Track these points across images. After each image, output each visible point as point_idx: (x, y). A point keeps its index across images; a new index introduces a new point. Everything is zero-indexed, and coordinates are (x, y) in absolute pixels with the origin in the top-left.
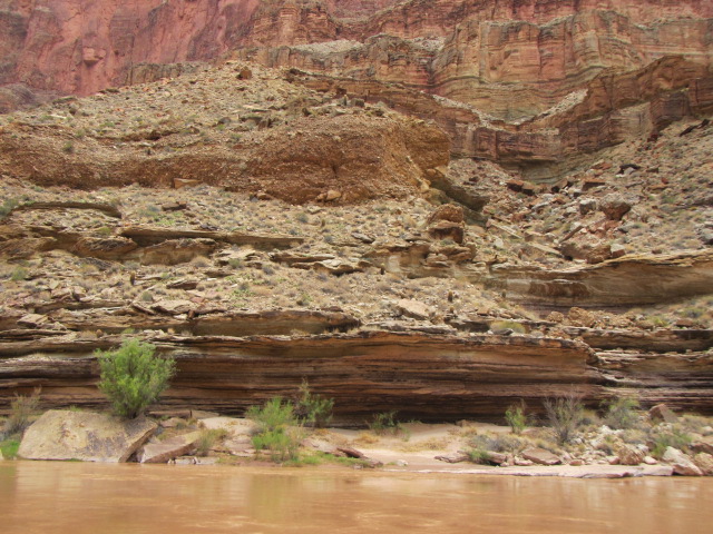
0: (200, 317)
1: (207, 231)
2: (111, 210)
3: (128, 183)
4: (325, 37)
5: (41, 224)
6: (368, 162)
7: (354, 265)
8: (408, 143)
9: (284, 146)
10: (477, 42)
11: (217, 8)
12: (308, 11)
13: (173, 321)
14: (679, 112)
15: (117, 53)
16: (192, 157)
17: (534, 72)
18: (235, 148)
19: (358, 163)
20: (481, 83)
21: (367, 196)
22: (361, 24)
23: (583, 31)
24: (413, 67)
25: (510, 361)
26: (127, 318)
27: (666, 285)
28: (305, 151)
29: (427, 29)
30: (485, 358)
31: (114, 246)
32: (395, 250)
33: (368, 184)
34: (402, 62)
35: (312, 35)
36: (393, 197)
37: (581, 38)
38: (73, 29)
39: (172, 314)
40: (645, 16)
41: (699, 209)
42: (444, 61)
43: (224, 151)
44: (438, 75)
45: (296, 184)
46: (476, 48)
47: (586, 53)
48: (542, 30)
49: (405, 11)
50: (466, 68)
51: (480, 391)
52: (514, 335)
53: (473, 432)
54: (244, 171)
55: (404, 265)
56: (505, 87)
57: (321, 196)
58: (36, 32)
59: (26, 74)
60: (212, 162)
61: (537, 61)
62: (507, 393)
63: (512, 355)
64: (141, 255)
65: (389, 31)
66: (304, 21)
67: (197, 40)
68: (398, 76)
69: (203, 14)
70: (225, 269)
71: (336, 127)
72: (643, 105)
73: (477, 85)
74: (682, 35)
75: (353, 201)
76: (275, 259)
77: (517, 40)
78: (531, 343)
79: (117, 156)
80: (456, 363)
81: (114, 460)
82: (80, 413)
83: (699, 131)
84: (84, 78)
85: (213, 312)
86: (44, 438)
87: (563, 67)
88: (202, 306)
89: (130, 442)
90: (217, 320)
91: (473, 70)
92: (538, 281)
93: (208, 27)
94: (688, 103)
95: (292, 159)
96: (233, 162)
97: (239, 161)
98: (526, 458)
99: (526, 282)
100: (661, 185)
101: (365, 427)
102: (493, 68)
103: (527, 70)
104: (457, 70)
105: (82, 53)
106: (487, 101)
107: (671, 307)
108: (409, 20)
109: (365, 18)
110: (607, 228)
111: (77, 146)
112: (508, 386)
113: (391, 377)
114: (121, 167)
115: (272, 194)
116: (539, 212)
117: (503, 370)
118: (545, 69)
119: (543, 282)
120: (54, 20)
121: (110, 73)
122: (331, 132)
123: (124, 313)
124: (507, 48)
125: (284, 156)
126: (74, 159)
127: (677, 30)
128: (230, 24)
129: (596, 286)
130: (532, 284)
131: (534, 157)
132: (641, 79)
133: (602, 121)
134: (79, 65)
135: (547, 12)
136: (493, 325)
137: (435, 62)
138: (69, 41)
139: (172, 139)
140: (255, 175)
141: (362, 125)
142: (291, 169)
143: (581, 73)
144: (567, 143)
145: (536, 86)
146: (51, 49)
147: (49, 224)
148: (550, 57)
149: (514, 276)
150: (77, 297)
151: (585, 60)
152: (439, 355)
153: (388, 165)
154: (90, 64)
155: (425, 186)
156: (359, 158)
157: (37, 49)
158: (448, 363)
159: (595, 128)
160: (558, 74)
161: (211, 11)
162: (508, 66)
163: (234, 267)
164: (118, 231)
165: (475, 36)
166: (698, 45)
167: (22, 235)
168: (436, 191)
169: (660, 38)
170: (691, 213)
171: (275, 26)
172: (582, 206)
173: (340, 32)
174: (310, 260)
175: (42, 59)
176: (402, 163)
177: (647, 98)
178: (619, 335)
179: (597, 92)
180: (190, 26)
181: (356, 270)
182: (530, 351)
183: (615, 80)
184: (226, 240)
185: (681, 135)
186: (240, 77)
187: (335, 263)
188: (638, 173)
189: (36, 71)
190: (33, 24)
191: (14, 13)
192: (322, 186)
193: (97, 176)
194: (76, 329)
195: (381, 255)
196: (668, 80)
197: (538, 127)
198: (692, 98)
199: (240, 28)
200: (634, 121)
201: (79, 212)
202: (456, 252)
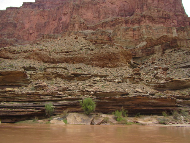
0: (97, 93)
1: (89, 74)
2: (65, 69)
3: (63, 62)
4: (85, 29)
5: (53, 71)
6: (117, 59)
7: (121, 81)
8: (123, 54)
9: (99, 55)
10: (120, 31)
11: (60, 22)
12: (81, 23)
13: (91, 93)
14: (168, 47)
15: (37, 32)
16: (78, 57)
17: (132, 38)
18: (87, 55)
19: (115, 59)
20: (121, 40)
21: (117, 66)
22: (93, 27)
23: (142, 29)
24: (106, 36)
25: (161, 102)
26: (80, 93)
27: (182, 85)
28: (104, 56)
29: (107, 28)
30: (156, 101)
31: (70, 77)
32: (128, 78)
33: (117, 63)
34: (104, 35)
35: (82, 29)
36: (122, 66)
37: (142, 31)
38: (27, 26)
39: (90, 92)
40: (154, 26)
41: (181, 69)
42: (113, 35)
43: (85, 56)
44: (112, 38)
45: (102, 63)
46: (120, 33)
47: (143, 34)
48: (134, 29)
49: (102, 24)
50: (118, 37)
51: (155, 108)
52: (162, 96)
53: (157, 117)
54: (90, 60)
55: (130, 81)
56: (126, 41)
57: (107, 66)
58: (19, 26)
59: (16, 36)
60: (83, 58)
61: (133, 36)
62: (160, 109)
63: (161, 101)
64: (76, 79)
65: (99, 28)
66: (80, 25)
67: (55, 29)
68: (103, 38)
69: (57, 23)
70: (96, 82)
71: (110, 51)
72: (159, 46)
73: (120, 40)
74: (163, 30)
75: (114, 67)
76: (104, 80)
77: (128, 31)
78: (165, 98)
79: (60, 57)
80: (151, 103)
81: (89, 124)
82: (77, 114)
83: (174, 52)
84: (29, 37)
85: (99, 91)
86: (72, 119)
87: (138, 37)
88: (97, 90)
89: (91, 120)
90: (101, 93)
91: (119, 37)
92: (156, 84)
93: (58, 26)
94: (170, 45)
95: (101, 58)
96: (87, 58)
97: (89, 58)
98: (170, 123)
99: (153, 85)
100: (169, 63)
101: (134, 116)
102: (123, 37)
103: (130, 37)
104: (116, 37)
105: (29, 31)
106: (122, 44)
107: (185, 90)
108: (103, 26)
109: (93, 25)
110: (164, 73)
111: (52, 54)
112: (160, 107)
113: (138, 105)
114: (61, 59)
115: (97, 65)
116: (142, 69)
117: (160, 104)
118: (134, 37)
119: (157, 85)
120: (23, 24)
121: (35, 36)
122: (109, 52)
123: (80, 92)
124: (126, 33)
125: (99, 57)
126: (51, 57)
127: (162, 29)
128: (63, 26)
129: (168, 86)
130: (155, 85)
131: (136, 56)
132: (158, 40)
133: (151, 49)
134: (28, 34)
135: (133, 25)
136: (156, 94)
137: (111, 35)
138: (26, 29)
139: (72, 53)
140: (92, 61)
141: (115, 51)
142: (101, 60)
143: (142, 38)
144: (143, 53)
145: (133, 41)
146: (22, 30)
147: (55, 72)
148: (135, 35)
149: (151, 83)
150: (68, 88)
151: (143, 36)
152: (148, 101)
153: (121, 59)
154: (31, 34)
155: (127, 64)
156: (115, 58)
157: (19, 30)
158: (149, 102)
159: (149, 50)
160: (137, 38)
161: (59, 23)
162: (126, 36)
163: (98, 82)
164: (70, 73)
165: (119, 30)
166: (166, 33)
167: (50, 74)
168: (130, 65)
169: (158, 31)
170: (179, 70)
171: (74, 26)
172: (155, 68)
173: (88, 28)
174: (112, 80)
175: (20, 32)
176: (123, 59)
177: (160, 44)
178: (178, 96)
179: (149, 43)
180: (54, 26)
181: (121, 82)
182: (165, 100)
183: (153, 40)
184: (93, 75)
185: (170, 52)
186: (75, 39)
187: (117, 80)
188: (163, 61)
189: (19, 35)
190: (18, 25)
191: (14, 22)
192: (107, 64)
193: (56, 61)
194: (70, 95)
195: (126, 79)
196: (164, 41)
197: (136, 50)
198: (171, 45)
199: (65, 27)
200: (158, 49)
201: (60, 69)
202: (140, 78)
